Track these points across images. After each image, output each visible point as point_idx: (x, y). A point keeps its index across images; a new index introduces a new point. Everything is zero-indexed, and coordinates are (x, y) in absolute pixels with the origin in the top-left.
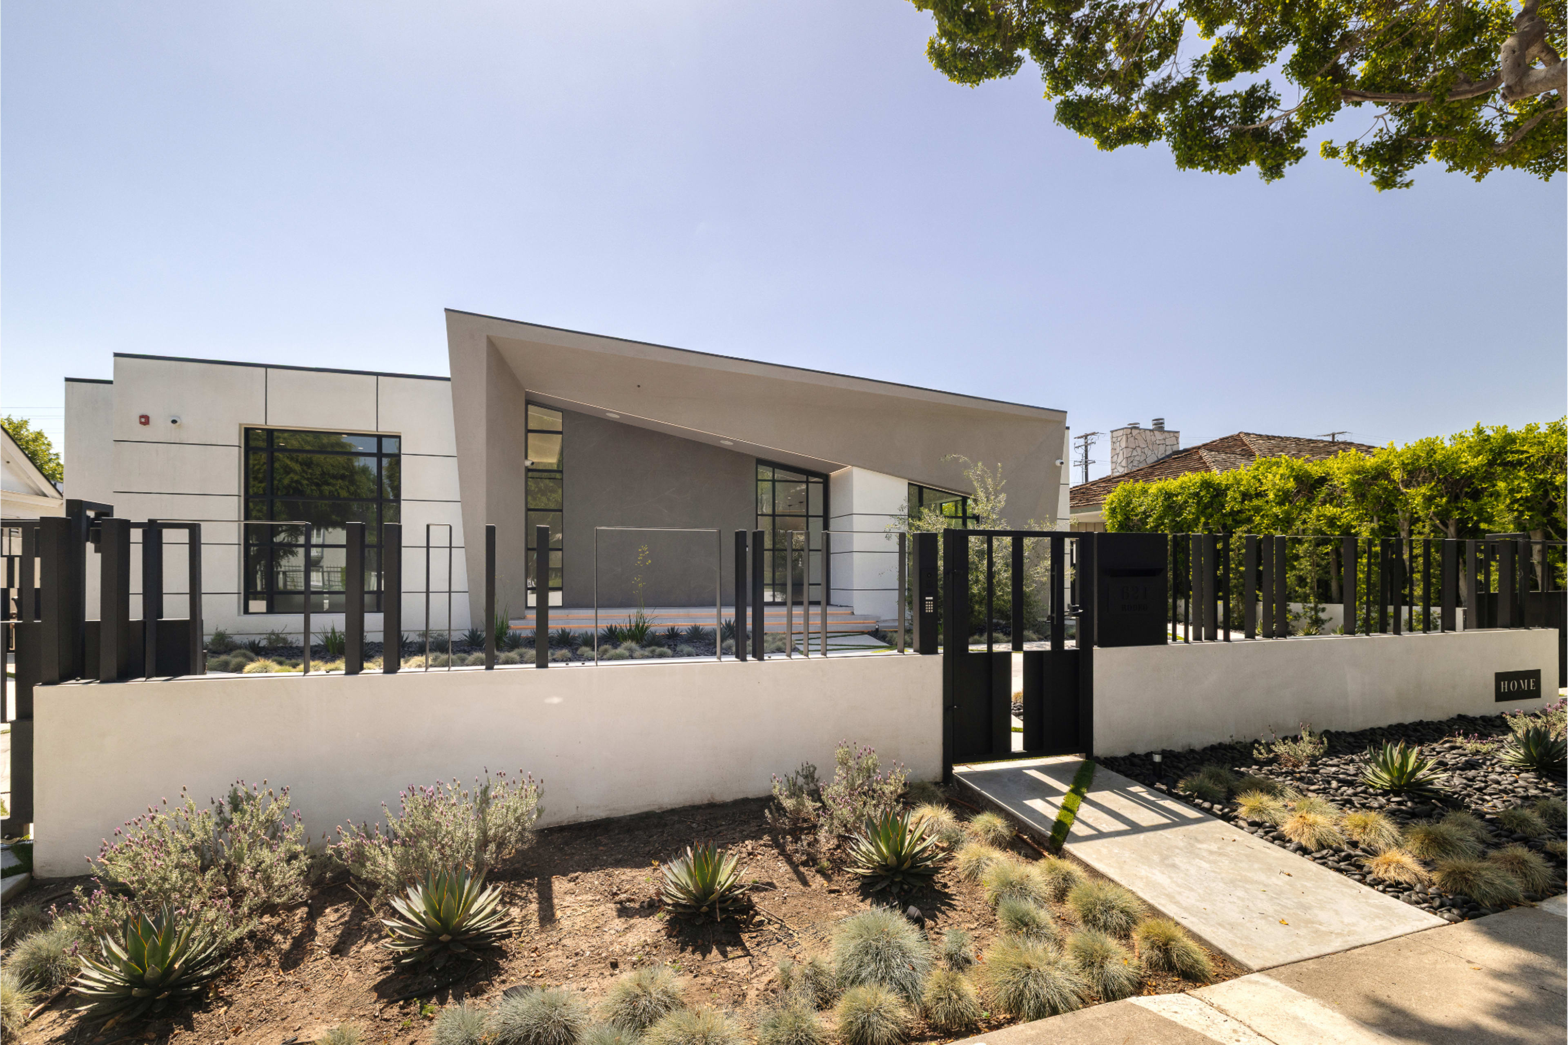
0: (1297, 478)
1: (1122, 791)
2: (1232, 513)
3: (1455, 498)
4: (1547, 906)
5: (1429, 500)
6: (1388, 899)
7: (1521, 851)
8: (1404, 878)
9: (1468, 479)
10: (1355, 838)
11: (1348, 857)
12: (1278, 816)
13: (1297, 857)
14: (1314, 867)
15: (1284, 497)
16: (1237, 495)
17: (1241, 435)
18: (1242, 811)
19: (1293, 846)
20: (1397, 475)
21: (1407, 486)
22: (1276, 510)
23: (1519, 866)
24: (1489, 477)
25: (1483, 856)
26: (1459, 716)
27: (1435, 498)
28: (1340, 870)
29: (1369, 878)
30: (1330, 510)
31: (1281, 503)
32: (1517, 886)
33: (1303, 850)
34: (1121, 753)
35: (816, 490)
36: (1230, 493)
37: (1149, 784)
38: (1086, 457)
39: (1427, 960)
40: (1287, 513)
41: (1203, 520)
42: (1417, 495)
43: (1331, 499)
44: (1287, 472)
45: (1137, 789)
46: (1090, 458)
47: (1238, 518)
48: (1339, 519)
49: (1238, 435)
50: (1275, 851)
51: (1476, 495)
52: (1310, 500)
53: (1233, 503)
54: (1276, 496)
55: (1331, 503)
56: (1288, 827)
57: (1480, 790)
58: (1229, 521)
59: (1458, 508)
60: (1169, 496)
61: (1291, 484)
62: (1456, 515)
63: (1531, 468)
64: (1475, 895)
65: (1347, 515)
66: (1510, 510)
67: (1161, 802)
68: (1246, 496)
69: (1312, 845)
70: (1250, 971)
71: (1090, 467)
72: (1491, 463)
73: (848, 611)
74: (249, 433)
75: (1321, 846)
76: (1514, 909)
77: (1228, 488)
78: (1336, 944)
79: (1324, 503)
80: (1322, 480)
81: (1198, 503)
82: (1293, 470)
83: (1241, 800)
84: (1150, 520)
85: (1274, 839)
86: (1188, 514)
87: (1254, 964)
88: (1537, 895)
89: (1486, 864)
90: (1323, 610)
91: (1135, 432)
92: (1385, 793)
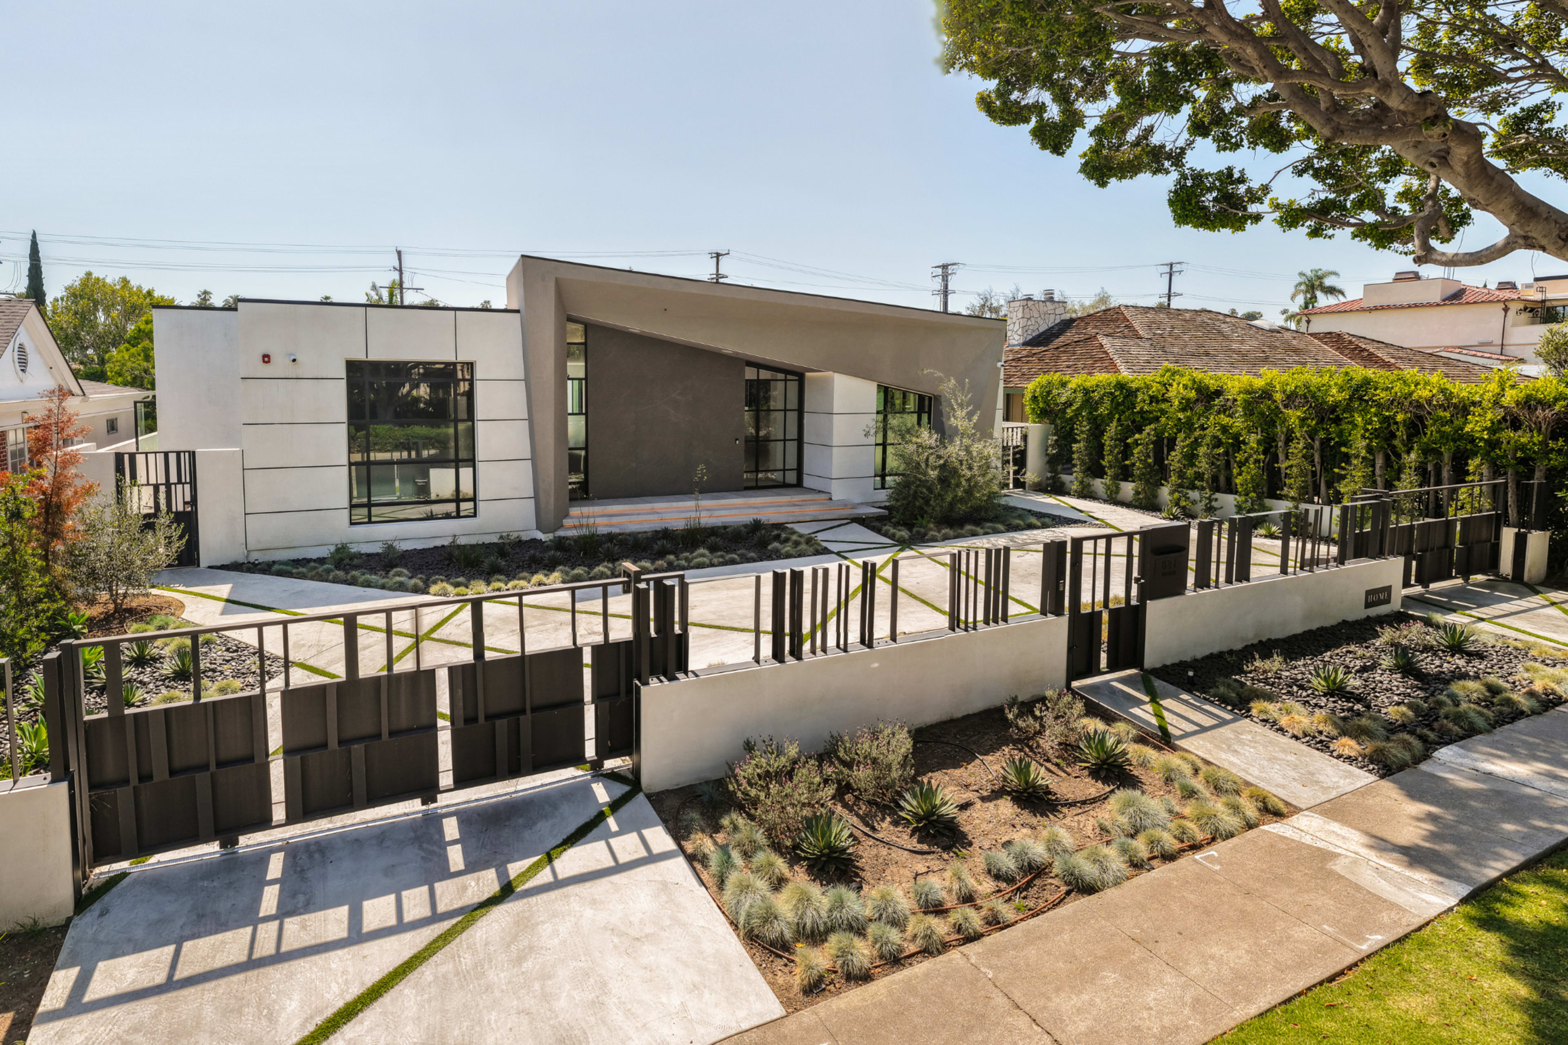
0: (1199, 390)
1: (1176, 697)
2: (1142, 411)
3: (1321, 421)
4: (1424, 767)
5: (1303, 420)
6: (1346, 766)
7: (1407, 737)
8: (1353, 754)
9: (1333, 409)
10: (1321, 728)
11: (1321, 742)
12: (1276, 715)
13: (1293, 741)
14: (1304, 747)
15: (1187, 405)
16: (1146, 398)
17: (1122, 309)
18: (1254, 712)
19: (1290, 735)
20: (1278, 396)
21: (1286, 406)
22: (1181, 415)
23: (1407, 746)
24: (1348, 408)
25: (1388, 739)
26: (1344, 621)
27: (1307, 419)
28: (1318, 749)
29: (1335, 754)
30: (1225, 420)
31: (1183, 410)
32: (1407, 756)
33: (1297, 738)
34: (1158, 665)
35: (793, 387)
36: (1140, 397)
37: (1189, 691)
38: (946, 286)
39: (1378, 799)
40: (1189, 419)
41: (1117, 416)
42: (1293, 416)
43: (1224, 410)
44: (1190, 384)
45: (1185, 696)
46: (950, 288)
47: (1146, 418)
48: (1231, 427)
49: (1119, 307)
50: (1278, 737)
51: (1338, 421)
52: (1208, 408)
53: (1142, 404)
54: (1180, 403)
55: (1224, 412)
56: (1284, 721)
57: (1373, 689)
58: (1138, 418)
59: (1323, 429)
60: (1087, 392)
61: (1193, 394)
62: (1322, 434)
63: (1379, 405)
64: (1388, 762)
65: (1238, 423)
66: (1363, 437)
67: (1204, 707)
68: (1153, 399)
69: (1300, 735)
70: (1301, 810)
71: (950, 297)
72: (1351, 399)
73: (823, 496)
74: (352, 367)
75: (1305, 735)
76: (1408, 770)
77: (1138, 390)
78: (1334, 794)
79: (1219, 413)
80: (1218, 393)
81: (1112, 401)
82: (1194, 382)
83: (1252, 704)
84: (1068, 411)
85: (1278, 730)
86: (1103, 410)
87: (1303, 806)
88: (1418, 760)
89: (1391, 744)
90: (1216, 500)
91: (1030, 303)
92: (1325, 695)
